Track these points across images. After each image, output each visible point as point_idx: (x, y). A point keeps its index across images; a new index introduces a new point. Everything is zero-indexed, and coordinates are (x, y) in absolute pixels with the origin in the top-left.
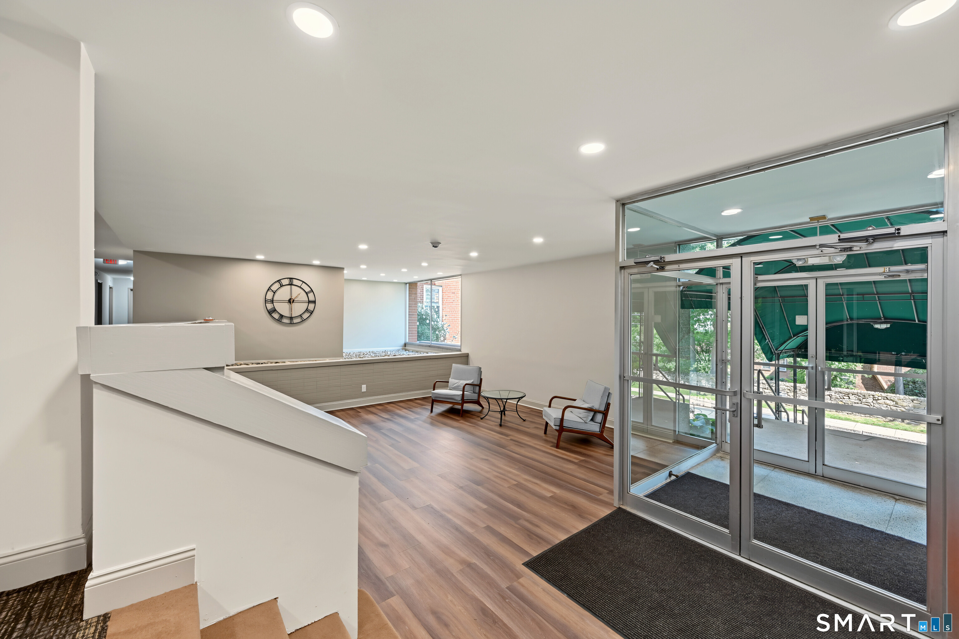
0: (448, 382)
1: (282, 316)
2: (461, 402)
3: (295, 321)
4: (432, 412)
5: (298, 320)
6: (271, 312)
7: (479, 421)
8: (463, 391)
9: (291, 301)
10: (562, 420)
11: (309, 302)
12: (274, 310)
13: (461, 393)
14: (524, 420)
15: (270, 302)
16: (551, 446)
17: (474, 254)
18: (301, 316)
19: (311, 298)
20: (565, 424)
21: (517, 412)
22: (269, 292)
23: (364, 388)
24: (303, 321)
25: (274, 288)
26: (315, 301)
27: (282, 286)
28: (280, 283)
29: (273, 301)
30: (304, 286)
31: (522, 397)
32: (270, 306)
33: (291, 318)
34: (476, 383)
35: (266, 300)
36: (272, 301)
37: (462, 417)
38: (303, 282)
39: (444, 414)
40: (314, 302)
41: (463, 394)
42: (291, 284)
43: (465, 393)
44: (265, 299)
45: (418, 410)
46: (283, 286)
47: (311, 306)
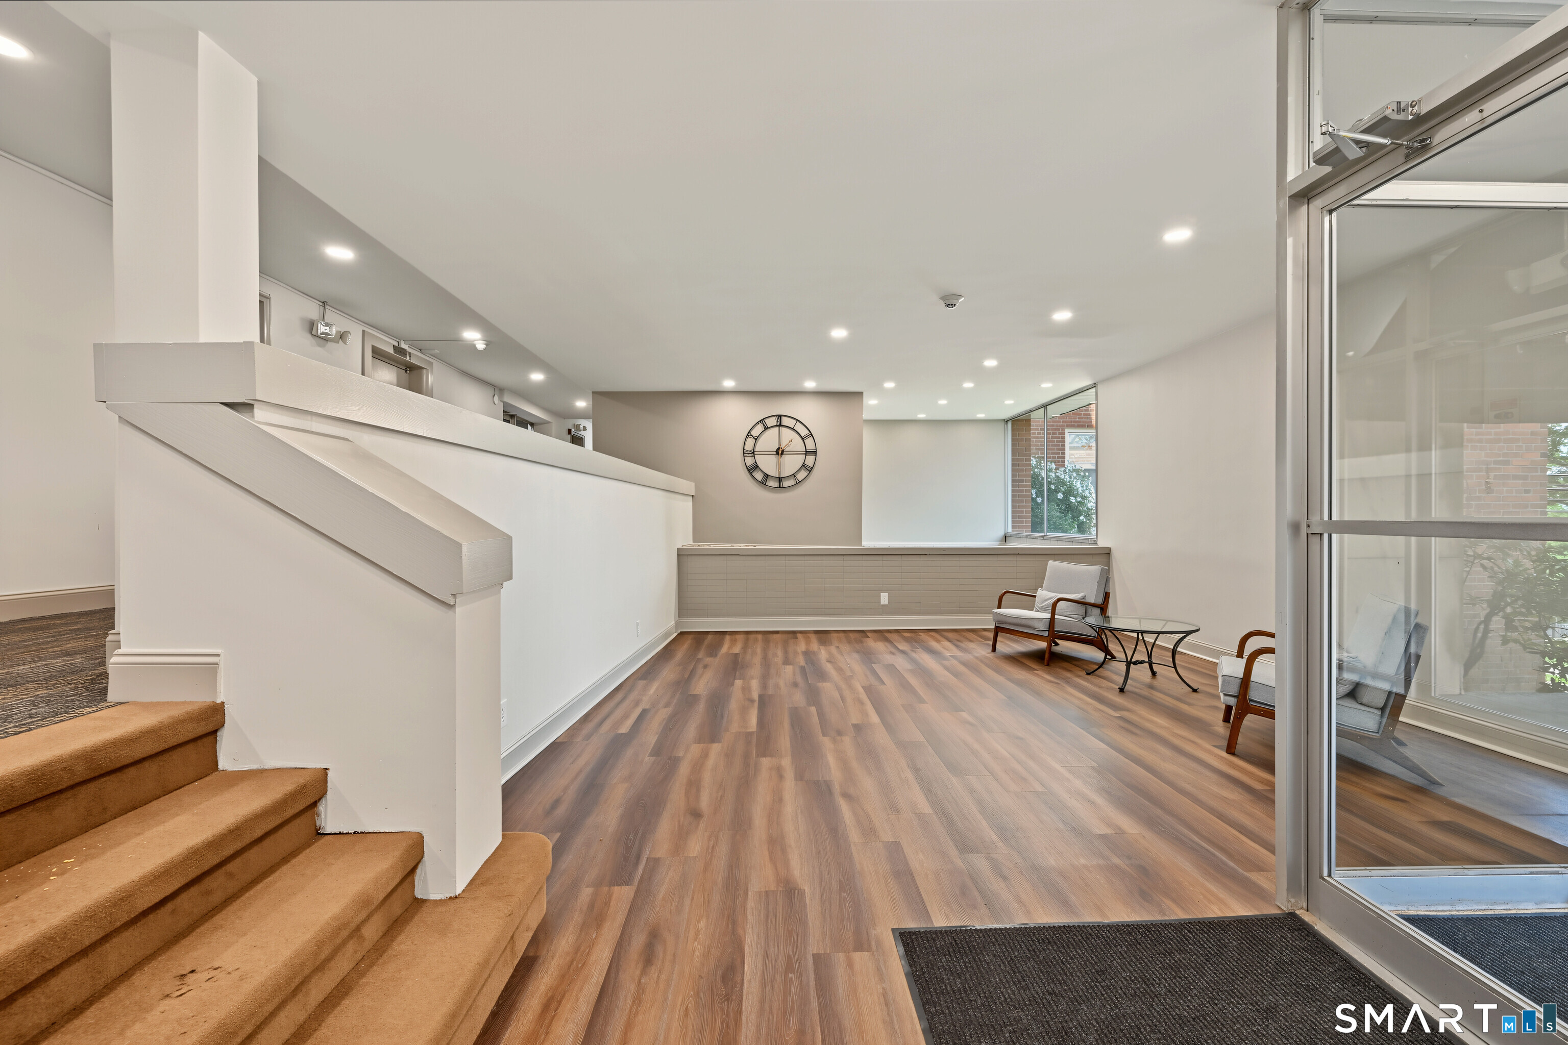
0: (1035, 596)
1: (766, 476)
2: (1046, 634)
3: (786, 484)
4: (994, 650)
5: (791, 482)
6: (752, 469)
7: (1079, 676)
8: (1053, 613)
9: (780, 452)
10: (1246, 681)
11: (807, 453)
12: (756, 467)
13: (1049, 616)
14: (1195, 691)
15: (750, 455)
16: (1215, 746)
17: (1062, 316)
18: (794, 475)
19: (810, 445)
20: (1255, 695)
21: (1175, 667)
22: (749, 439)
23: (884, 598)
24: (798, 483)
25: (755, 433)
26: (816, 451)
27: (766, 428)
28: (763, 424)
29: (754, 453)
30: (799, 427)
31: (1189, 633)
32: (750, 461)
33: (780, 479)
34: (1092, 600)
35: (745, 451)
36: (752, 453)
37: (1048, 665)
38: (797, 420)
39: (1016, 659)
40: (814, 453)
41: (1052, 620)
42: (780, 425)
43: (1056, 617)
44: (744, 449)
45: (972, 645)
46: (768, 428)
47: (810, 460)
